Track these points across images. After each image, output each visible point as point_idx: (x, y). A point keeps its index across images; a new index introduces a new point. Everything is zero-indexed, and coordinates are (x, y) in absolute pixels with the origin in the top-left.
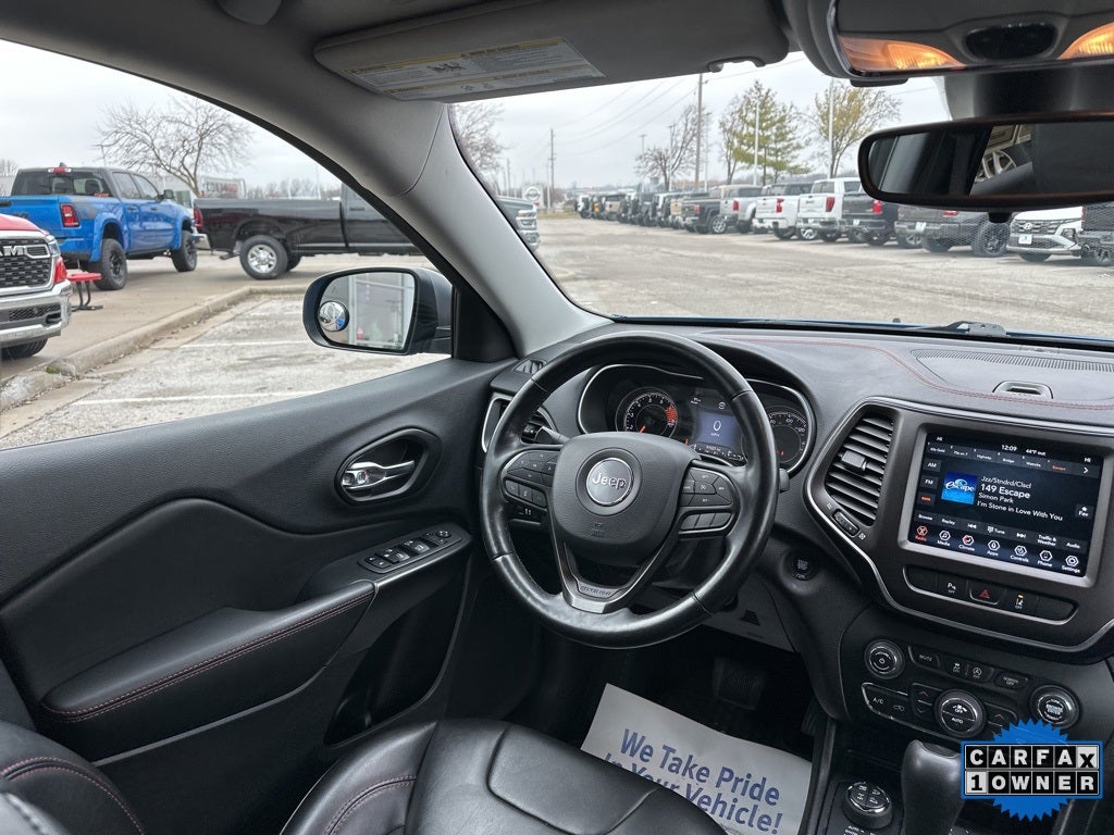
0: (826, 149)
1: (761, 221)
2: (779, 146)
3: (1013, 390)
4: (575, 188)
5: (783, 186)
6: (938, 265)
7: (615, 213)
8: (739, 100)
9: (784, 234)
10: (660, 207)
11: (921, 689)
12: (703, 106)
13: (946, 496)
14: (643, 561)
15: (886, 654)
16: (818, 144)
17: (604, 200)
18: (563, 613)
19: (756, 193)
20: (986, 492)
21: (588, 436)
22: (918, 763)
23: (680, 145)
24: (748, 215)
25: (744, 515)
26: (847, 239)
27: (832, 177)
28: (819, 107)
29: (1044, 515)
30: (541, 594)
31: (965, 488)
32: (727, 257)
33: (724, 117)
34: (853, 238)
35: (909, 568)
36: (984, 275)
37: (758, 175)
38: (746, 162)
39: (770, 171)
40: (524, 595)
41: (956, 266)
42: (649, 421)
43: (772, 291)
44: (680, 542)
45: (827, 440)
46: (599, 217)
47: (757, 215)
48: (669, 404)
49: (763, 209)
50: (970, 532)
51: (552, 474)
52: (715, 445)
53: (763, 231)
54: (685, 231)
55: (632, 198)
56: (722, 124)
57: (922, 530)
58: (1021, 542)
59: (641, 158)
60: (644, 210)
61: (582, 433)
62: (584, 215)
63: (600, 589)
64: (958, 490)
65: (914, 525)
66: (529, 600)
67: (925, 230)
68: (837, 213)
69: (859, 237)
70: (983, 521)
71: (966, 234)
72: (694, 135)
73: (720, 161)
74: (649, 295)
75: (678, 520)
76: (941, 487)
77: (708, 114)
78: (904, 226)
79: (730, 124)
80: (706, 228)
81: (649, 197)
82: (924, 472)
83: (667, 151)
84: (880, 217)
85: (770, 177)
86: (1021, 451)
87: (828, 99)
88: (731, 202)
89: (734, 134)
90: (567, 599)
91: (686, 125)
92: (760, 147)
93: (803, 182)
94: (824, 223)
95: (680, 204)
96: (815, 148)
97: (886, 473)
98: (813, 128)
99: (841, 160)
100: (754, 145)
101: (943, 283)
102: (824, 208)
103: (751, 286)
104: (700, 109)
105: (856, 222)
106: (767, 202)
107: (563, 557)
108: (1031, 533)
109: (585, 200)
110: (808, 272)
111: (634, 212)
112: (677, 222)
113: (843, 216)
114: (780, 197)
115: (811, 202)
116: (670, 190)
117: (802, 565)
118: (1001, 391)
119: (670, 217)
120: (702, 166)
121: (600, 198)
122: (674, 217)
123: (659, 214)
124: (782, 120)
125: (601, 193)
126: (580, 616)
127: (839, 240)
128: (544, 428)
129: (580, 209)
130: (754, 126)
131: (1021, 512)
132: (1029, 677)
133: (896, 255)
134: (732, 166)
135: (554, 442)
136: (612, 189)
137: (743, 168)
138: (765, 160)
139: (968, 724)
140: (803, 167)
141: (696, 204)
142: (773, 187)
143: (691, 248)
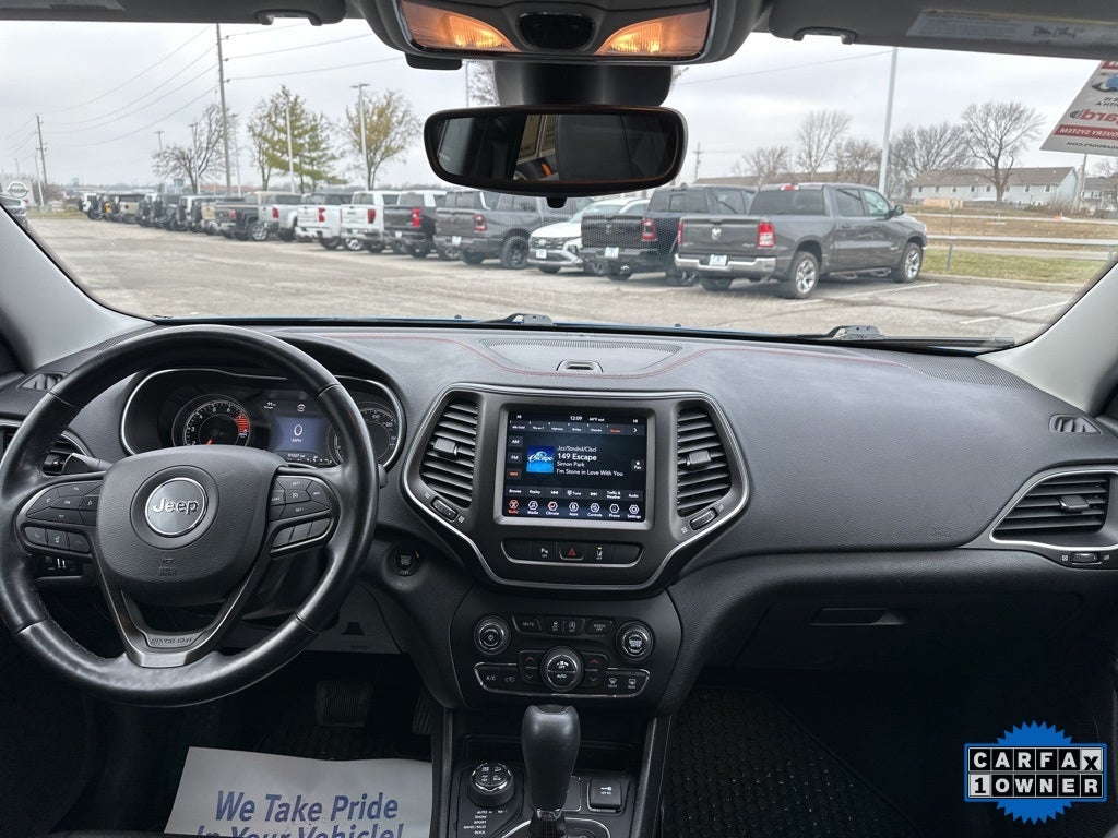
0: (361, 162)
1: (304, 229)
2: (314, 155)
3: (572, 368)
4: (76, 185)
5: (323, 195)
6: (475, 276)
7: (133, 215)
8: (266, 105)
9: (331, 244)
10: (189, 210)
11: (528, 655)
12: (227, 107)
13: (531, 468)
14: (228, 594)
15: (495, 629)
16: (353, 157)
17: (117, 200)
18: (130, 677)
19: (296, 201)
20: (562, 460)
21: (136, 457)
22: (536, 728)
23: (205, 145)
24: (289, 224)
25: (345, 517)
26: (391, 251)
27: (371, 189)
28: (350, 119)
29: (609, 473)
30: (95, 662)
31: (545, 459)
32: (273, 266)
33: (252, 121)
34: (397, 249)
35: (506, 541)
36: (514, 285)
37: (294, 184)
38: (282, 169)
39: (307, 180)
40: (71, 668)
41: (490, 277)
42: (215, 433)
43: (326, 300)
44: (274, 562)
45: (418, 429)
46: (113, 219)
47: (299, 223)
48: (238, 413)
49: (305, 217)
50: (554, 498)
51: (94, 509)
52: (298, 452)
53: (307, 240)
54: (221, 237)
55: (154, 200)
56: (251, 128)
57: (514, 504)
58: (594, 500)
59: (159, 155)
60: (170, 213)
61: (128, 454)
62: (92, 215)
63: (177, 638)
64: (539, 462)
65: (507, 499)
66: (79, 672)
67: (461, 244)
68: (379, 225)
69: (403, 249)
70: (562, 486)
71: (495, 248)
72: (220, 137)
73: (252, 166)
74: (188, 305)
75: (268, 538)
76: (525, 460)
77: (234, 116)
78: (442, 239)
79: (259, 129)
80: (246, 234)
81: (174, 199)
82: (510, 449)
83: (190, 150)
84: (420, 230)
85: (308, 186)
86: (585, 420)
87: (358, 112)
88: (270, 209)
89: (265, 139)
90: (134, 659)
91: (210, 125)
92: (295, 155)
93: (341, 193)
94: (367, 234)
95: (212, 209)
96: (350, 160)
97: (477, 454)
98: (347, 140)
99: (377, 173)
100: (287, 152)
101: (480, 291)
102: (367, 220)
103: (303, 294)
104: (224, 110)
105: (399, 234)
106: (309, 210)
107: (121, 610)
108: (601, 491)
109: (90, 199)
110: (359, 281)
111: (158, 215)
112: (211, 227)
113: (386, 229)
114: (322, 207)
115: (353, 213)
116: (199, 192)
117: (405, 561)
118: (563, 369)
119: (202, 222)
120: (233, 169)
121: (112, 197)
122: (207, 222)
123: (189, 218)
124: (314, 129)
125: (112, 192)
126: (154, 674)
127: (384, 251)
128: (74, 454)
129: (86, 209)
130: (286, 133)
131: (592, 473)
132: (612, 619)
133: (440, 267)
134: (266, 171)
135: (91, 469)
136: (127, 188)
137: (278, 174)
138: (301, 169)
139: (570, 677)
140: (340, 178)
141: (231, 209)
142: (313, 195)
143: (233, 256)
